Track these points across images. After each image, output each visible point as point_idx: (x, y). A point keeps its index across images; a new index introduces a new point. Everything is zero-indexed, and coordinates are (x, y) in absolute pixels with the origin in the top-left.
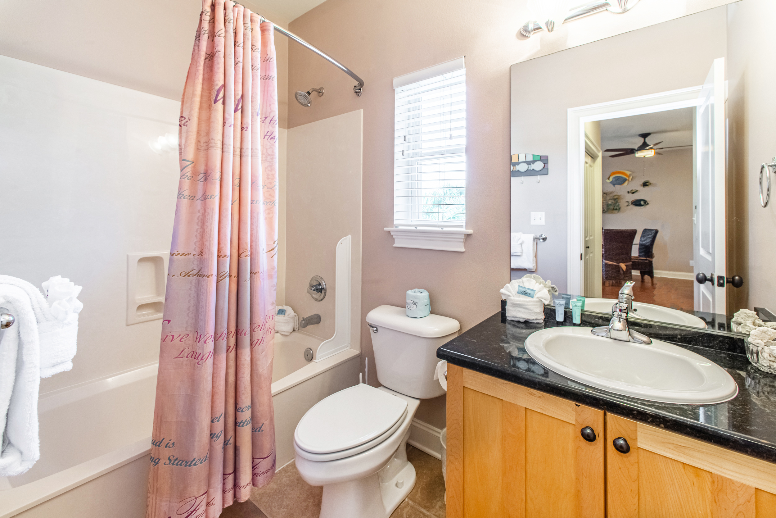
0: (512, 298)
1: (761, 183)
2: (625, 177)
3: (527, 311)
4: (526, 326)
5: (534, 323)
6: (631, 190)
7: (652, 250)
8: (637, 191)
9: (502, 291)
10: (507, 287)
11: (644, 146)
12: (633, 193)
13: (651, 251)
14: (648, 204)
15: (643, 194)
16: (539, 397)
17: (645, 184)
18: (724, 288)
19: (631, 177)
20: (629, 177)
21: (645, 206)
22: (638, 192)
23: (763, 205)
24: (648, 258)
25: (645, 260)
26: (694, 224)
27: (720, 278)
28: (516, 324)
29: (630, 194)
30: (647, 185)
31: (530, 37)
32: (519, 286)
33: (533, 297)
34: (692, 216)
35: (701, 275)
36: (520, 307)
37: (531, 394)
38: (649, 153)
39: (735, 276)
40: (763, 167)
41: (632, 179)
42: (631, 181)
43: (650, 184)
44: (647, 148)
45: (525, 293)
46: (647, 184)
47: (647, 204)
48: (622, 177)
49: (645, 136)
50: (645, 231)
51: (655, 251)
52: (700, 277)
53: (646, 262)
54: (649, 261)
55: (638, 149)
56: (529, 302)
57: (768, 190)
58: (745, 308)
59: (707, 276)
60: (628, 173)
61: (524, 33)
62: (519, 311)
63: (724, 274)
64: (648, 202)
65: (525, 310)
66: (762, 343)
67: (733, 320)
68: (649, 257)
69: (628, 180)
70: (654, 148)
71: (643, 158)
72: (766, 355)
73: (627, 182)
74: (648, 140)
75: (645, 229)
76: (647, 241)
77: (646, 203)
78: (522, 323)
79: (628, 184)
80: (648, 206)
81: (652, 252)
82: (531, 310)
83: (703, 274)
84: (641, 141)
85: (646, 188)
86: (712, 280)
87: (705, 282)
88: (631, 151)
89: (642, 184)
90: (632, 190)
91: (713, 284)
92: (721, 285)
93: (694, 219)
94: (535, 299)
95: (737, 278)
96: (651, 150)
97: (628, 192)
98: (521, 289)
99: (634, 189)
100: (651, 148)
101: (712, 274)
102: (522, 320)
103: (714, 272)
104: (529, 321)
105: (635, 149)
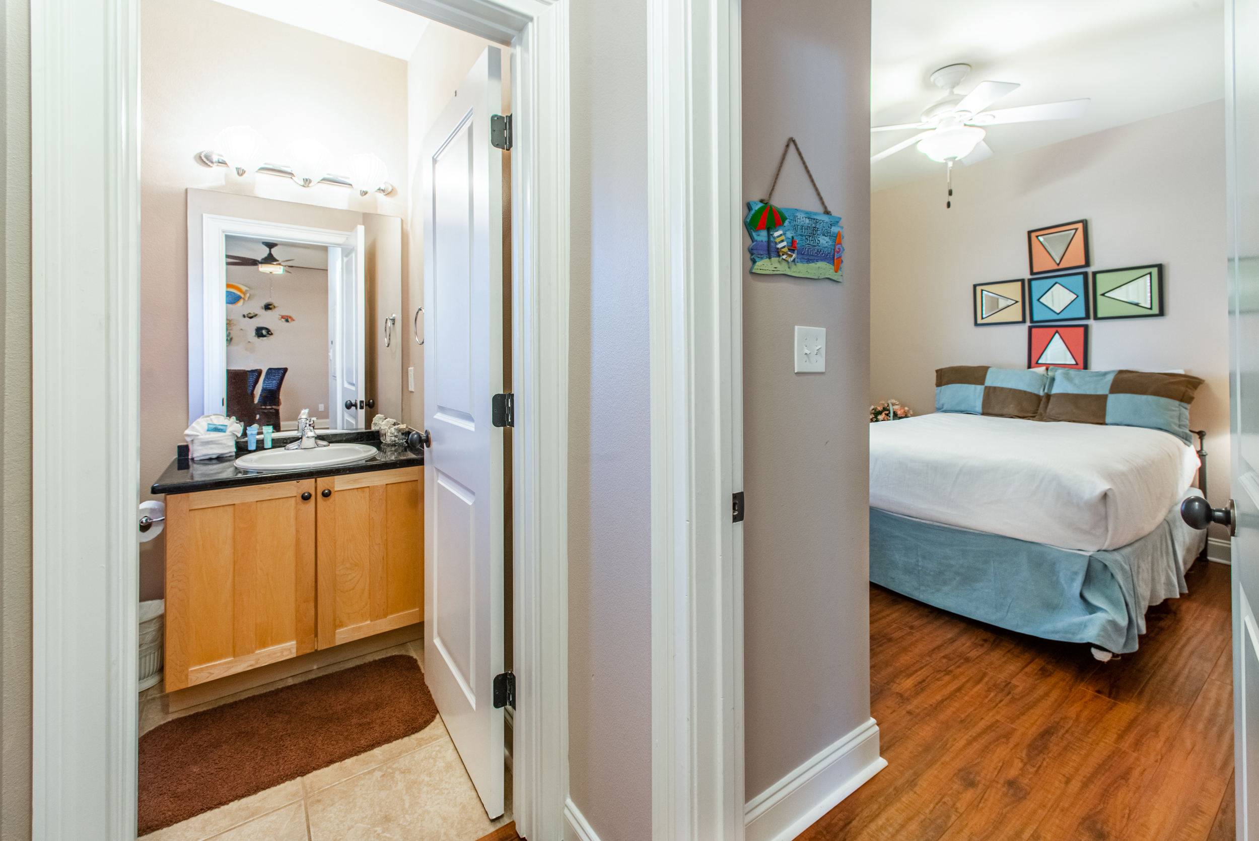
0: (201, 437)
1: (386, 330)
2: (239, 293)
3: (220, 446)
4: (219, 461)
5: (227, 457)
6: (248, 313)
7: (279, 395)
8: (256, 315)
9: (187, 432)
10: (193, 427)
11: (270, 259)
12: (251, 318)
13: (277, 396)
14: (272, 334)
15: (267, 320)
16: (269, 488)
17: (268, 307)
18: (364, 410)
19: (248, 295)
20: (245, 294)
21: (268, 337)
22: (257, 317)
23: (387, 345)
24: (273, 407)
25: (270, 409)
26: (329, 360)
27: (361, 402)
28: (208, 462)
29: (247, 319)
30: (270, 309)
31: (212, 167)
32: (209, 424)
33: (225, 432)
34: (327, 352)
35: (349, 402)
36: (212, 444)
37: (262, 488)
38: (276, 270)
39: (370, 400)
40: (387, 320)
41: (249, 298)
42: (248, 300)
43: (274, 307)
44: (275, 263)
45: (216, 429)
46: (270, 307)
47: (270, 334)
48: (234, 293)
49: (271, 245)
50: (270, 371)
51: (282, 396)
52: (348, 404)
53: (271, 412)
54: (275, 410)
55: (262, 261)
56: (223, 436)
57: (390, 336)
58: (377, 414)
59: (352, 402)
60: (244, 288)
61: (204, 160)
62: (212, 448)
63: (363, 399)
64: (272, 332)
65: (218, 446)
66: (387, 428)
67: (373, 422)
68: (275, 405)
69: (244, 299)
70: (282, 264)
71: (268, 274)
72: (389, 434)
73: (241, 301)
74: (274, 251)
75: (270, 369)
76: (273, 385)
77: (269, 332)
78: (214, 459)
79: (244, 303)
80: (271, 337)
81: (278, 398)
82: (225, 444)
83: (349, 401)
84: (265, 252)
85: (269, 312)
86: (356, 405)
87: (351, 407)
88: (254, 263)
89: (264, 307)
90: (250, 313)
91: (356, 408)
92: (362, 408)
93: (330, 354)
94: (228, 433)
95: (371, 401)
96: (279, 266)
97: (244, 316)
98: (211, 426)
99: (253, 311)
100: (280, 264)
101: (356, 400)
102: (214, 456)
103: (358, 398)
104: (221, 456)
105: (258, 261)
